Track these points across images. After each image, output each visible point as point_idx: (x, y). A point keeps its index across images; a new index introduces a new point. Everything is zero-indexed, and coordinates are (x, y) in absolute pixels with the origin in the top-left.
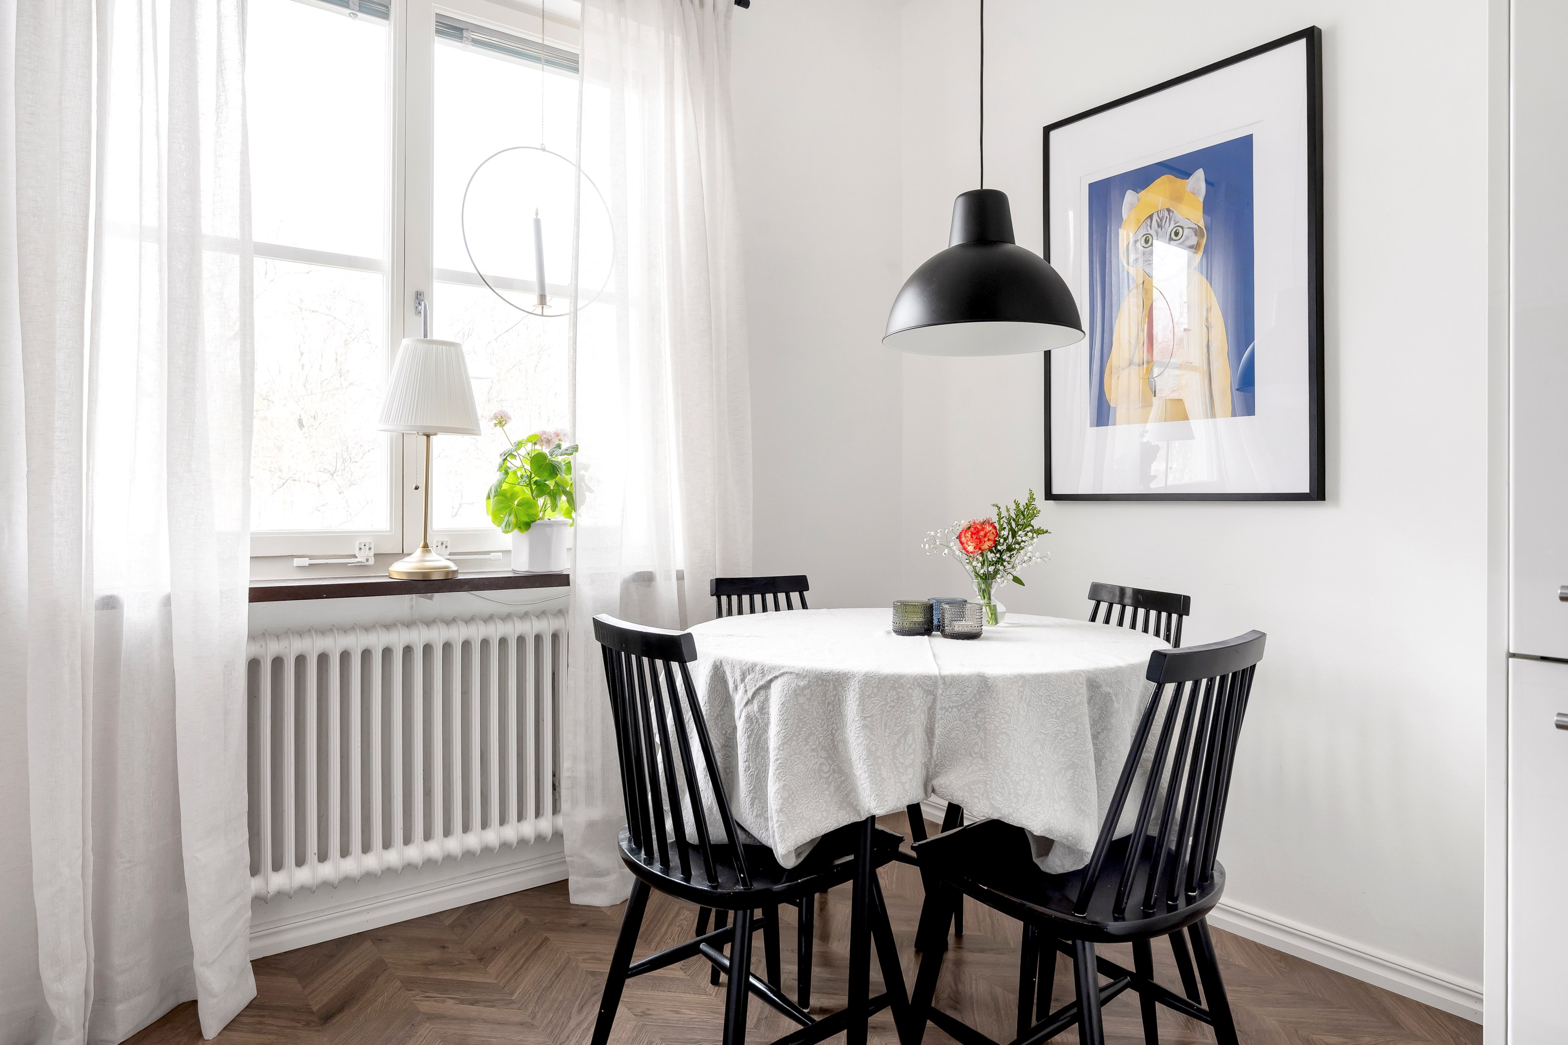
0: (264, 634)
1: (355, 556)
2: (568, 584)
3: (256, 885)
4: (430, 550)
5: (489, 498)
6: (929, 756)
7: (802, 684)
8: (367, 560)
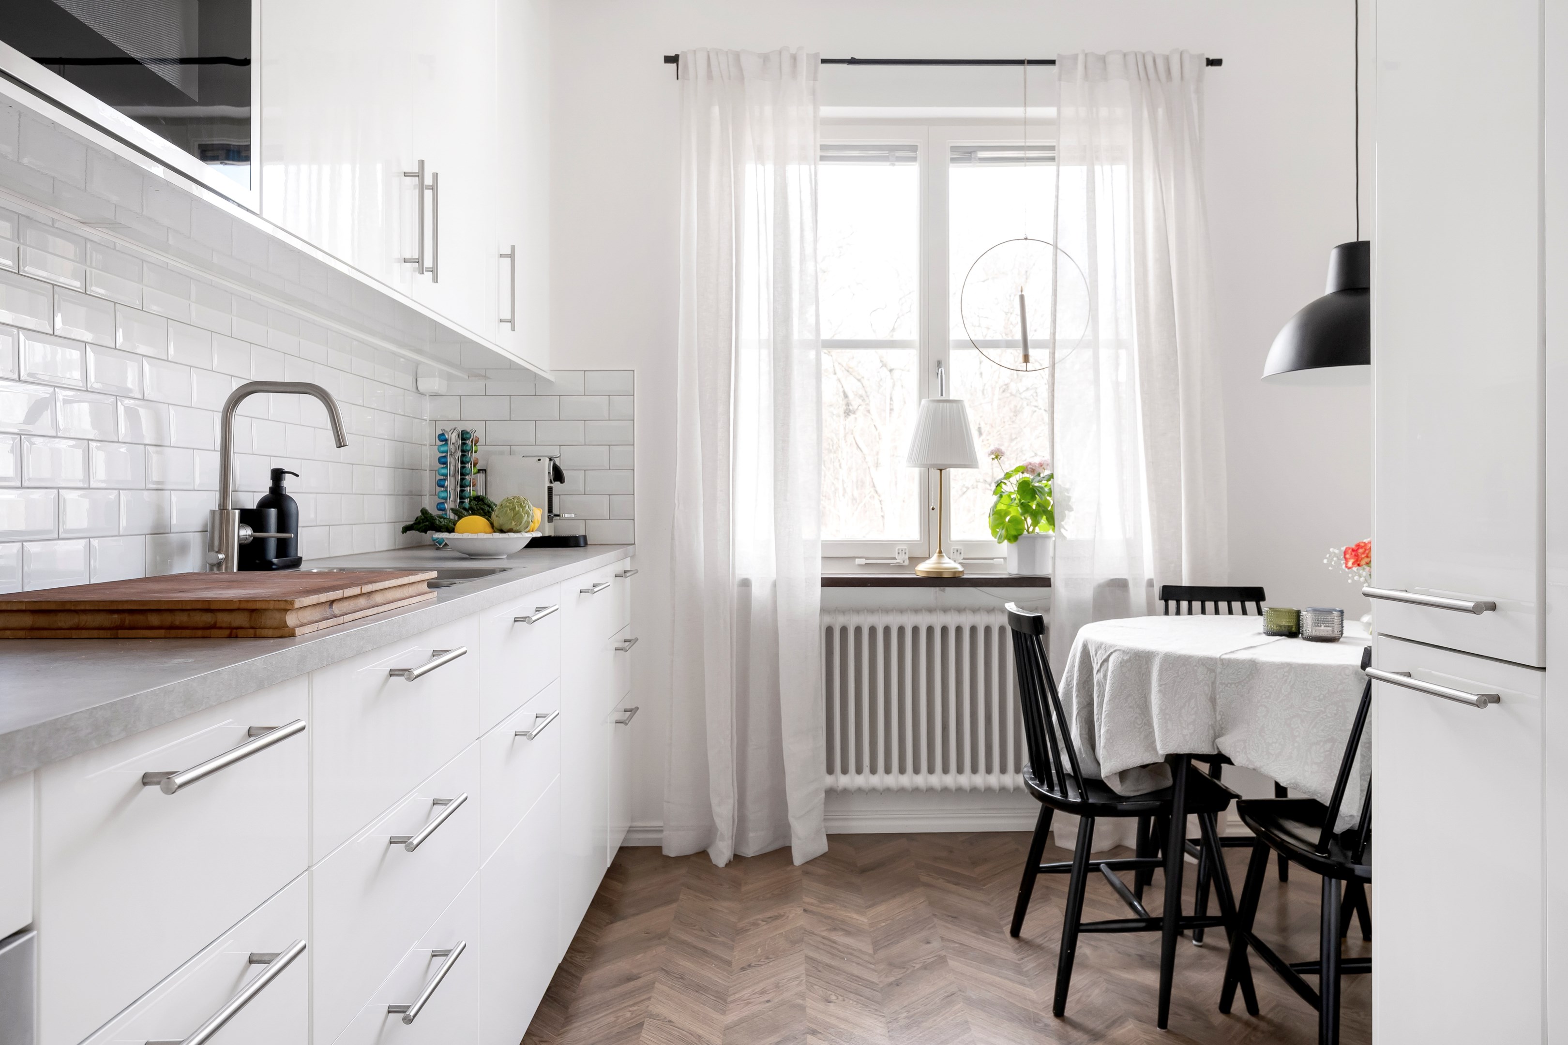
0: (835, 610)
1: (895, 558)
2: (1050, 586)
3: (829, 780)
4: (943, 555)
5: (989, 516)
6: (1214, 720)
7: (1125, 658)
8: (904, 562)
